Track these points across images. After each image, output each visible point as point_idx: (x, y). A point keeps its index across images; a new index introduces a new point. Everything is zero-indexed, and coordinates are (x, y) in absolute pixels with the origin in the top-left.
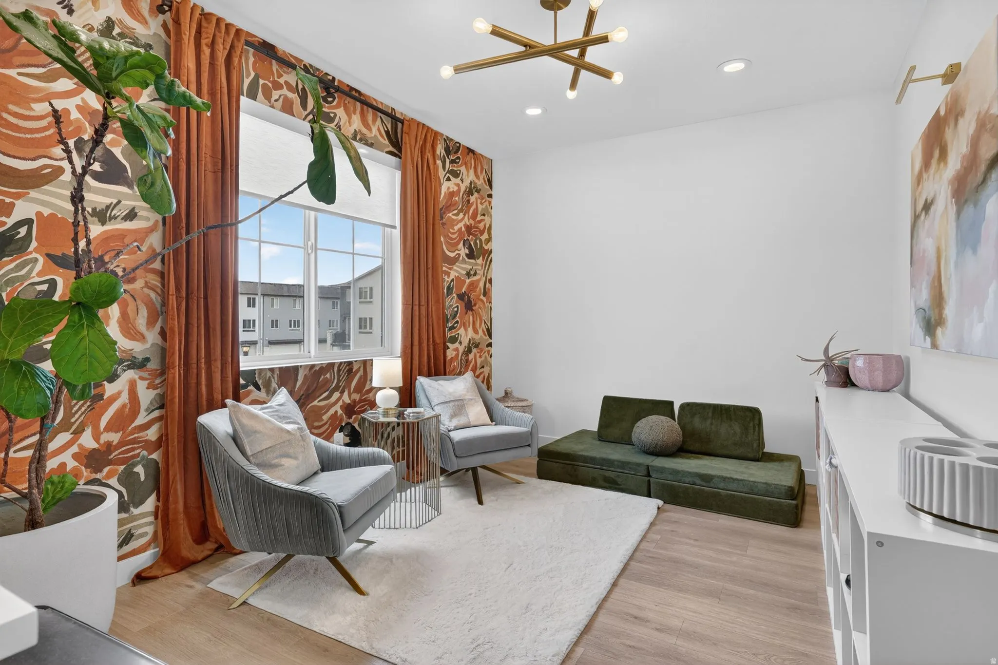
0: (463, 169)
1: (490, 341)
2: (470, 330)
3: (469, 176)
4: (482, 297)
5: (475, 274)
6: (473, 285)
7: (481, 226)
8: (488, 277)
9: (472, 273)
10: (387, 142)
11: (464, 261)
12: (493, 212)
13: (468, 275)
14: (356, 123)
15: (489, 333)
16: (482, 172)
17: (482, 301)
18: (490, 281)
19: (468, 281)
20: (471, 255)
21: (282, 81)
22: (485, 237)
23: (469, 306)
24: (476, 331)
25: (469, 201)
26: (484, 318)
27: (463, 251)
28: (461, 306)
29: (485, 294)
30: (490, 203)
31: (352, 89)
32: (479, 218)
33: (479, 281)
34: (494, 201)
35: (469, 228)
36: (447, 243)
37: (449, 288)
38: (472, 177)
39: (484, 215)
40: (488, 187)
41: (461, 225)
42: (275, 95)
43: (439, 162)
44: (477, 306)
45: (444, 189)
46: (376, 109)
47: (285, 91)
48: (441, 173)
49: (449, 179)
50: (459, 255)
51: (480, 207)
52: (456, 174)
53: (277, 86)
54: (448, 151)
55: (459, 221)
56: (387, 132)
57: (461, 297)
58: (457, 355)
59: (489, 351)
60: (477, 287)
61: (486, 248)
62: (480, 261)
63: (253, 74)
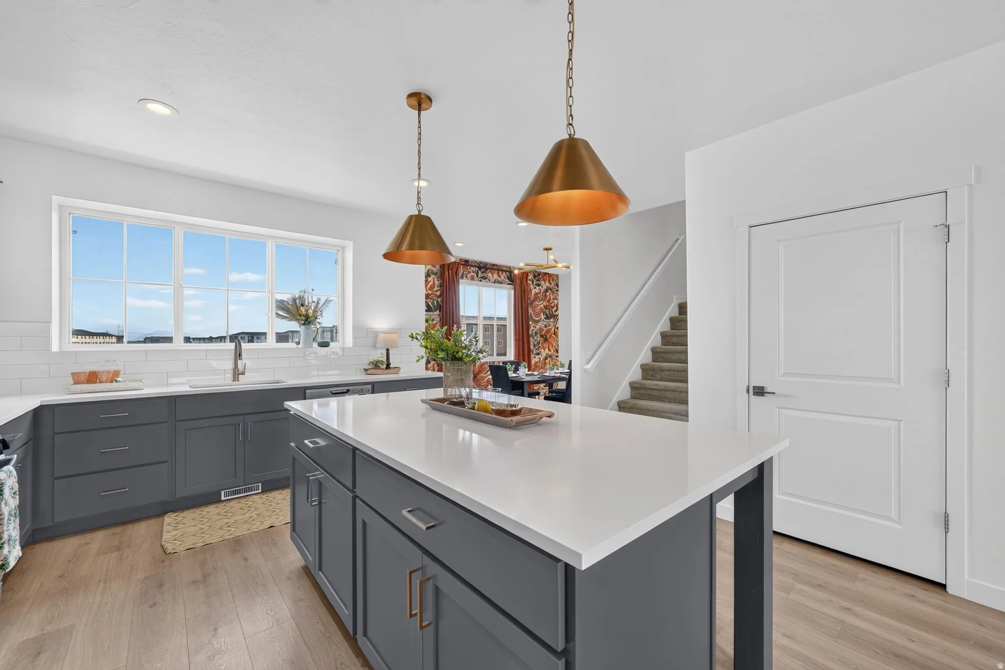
0: (542, 282)
1: (557, 355)
2: (547, 350)
3: (545, 285)
4: (554, 336)
5: (549, 326)
6: (548, 331)
7: (553, 305)
8: (556, 327)
9: (547, 326)
10: (508, 280)
11: (543, 321)
12: (559, 298)
13: (546, 327)
14: (496, 276)
15: (557, 352)
16: (553, 282)
17: (553, 337)
18: (558, 328)
19: (545, 329)
20: (547, 318)
21: (470, 271)
22: (555, 308)
23: (546, 340)
24: (550, 351)
25: (546, 295)
26: (554, 344)
27: (543, 317)
28: (542, 340)
29: (554, 334)
30: (557, 294)
31: (494, 265)
32: (551, 302)
33: (551, 329)
34: (559, 293)
35: (546, 307)
36: (534, 314)
37: (536, 332)
38: (547, 284)
39: (554, 300)
40: (556, 287)
41: (542, 305)
42: (469, 275)
43: (530, 282)
44: (551, 339)
45: (533, 292)
46: (503, 271)
47: (472, 274)
48: (532, 287)
49: (535, 288)
50: (541, 318)
51: (552, 297)
52: (539, 285)
53: (469, 272)
54: (535, 277)
55: (541, 305)
56: (507, 277)
57: (542, 336)
58: (540, 361)
59: (557, 359)
60: (550, 331)
61: (555, 314)
62: (552, 320)
63: (462, 271)
